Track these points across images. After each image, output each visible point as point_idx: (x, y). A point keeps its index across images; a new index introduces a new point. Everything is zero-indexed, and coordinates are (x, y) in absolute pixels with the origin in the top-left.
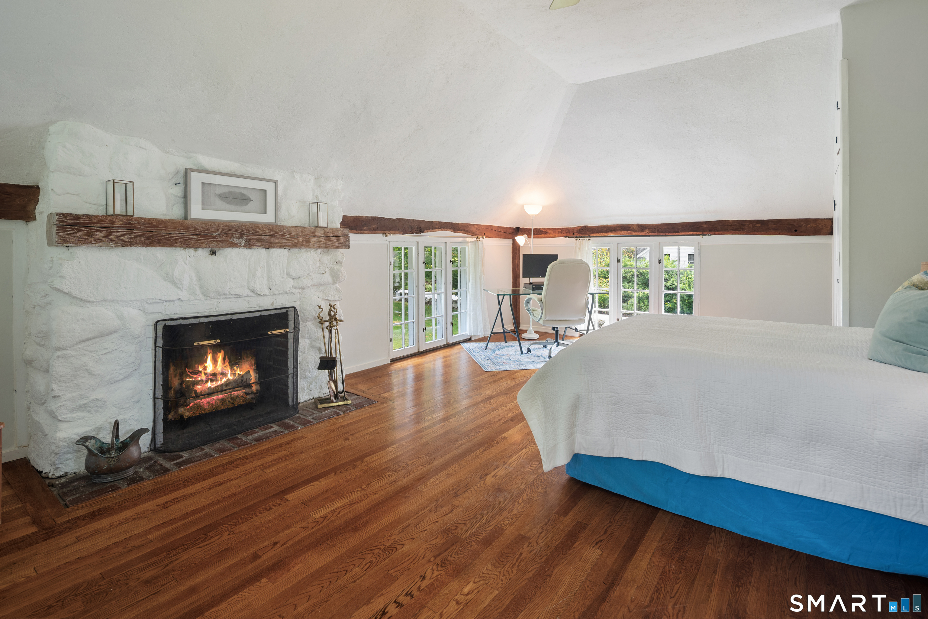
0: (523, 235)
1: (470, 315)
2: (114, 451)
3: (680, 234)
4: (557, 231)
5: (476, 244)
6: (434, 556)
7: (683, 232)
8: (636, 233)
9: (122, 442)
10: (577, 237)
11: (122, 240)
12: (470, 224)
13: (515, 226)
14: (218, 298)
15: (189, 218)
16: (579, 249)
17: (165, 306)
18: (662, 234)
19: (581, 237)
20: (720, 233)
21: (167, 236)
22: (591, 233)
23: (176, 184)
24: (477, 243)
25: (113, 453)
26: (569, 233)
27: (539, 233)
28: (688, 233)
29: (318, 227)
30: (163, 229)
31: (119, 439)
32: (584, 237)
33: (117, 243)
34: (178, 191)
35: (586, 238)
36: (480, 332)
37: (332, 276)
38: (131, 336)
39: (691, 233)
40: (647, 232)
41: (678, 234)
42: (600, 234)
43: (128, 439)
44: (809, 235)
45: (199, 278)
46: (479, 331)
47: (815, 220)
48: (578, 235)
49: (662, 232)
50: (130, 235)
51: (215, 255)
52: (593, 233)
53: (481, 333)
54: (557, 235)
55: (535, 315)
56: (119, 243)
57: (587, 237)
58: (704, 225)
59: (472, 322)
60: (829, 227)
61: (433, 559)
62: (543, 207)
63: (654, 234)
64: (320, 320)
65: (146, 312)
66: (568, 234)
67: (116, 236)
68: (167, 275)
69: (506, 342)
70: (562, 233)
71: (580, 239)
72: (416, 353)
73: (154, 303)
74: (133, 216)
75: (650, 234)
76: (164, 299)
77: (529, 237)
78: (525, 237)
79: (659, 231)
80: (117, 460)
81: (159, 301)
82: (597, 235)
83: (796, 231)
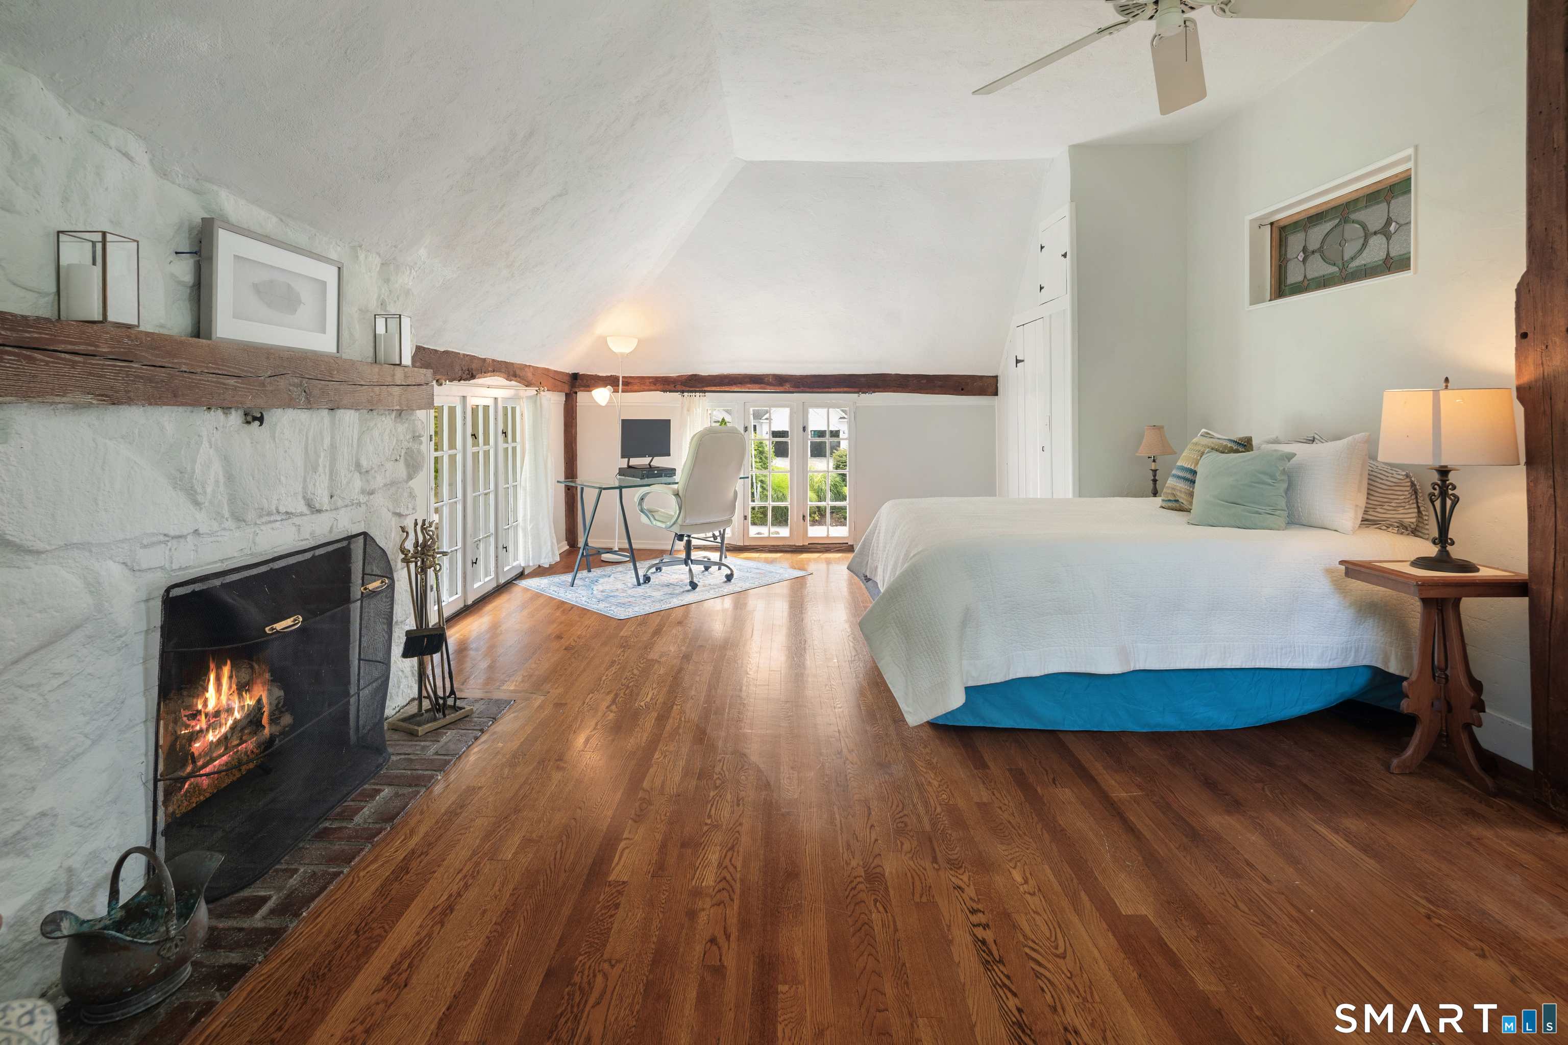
0: (605, 386)
1: (525, 530)
2: (175, 921)
3: (832, 390)
4: (647, 381)
5: (535, 402)
6: (932, 863)
7: (835, 388)
8: (771, 387)
9: (125, 906)
10: (683, 392)
11: (112, 387)
12: (526, 365)
13: (571, 371)
14: (256, 524)
15: (214, 337)
16: (688, 410)
17: (170, 549)
18: (808, 390)
19: (692, 392)
20: (880, 390)
21: (189, 378)
22: (703, 387)
23: (177, 253)
24: (538, 401)
25: (172, 925)
26: (669, 385)
27: (630, 384)
28: (841, 390)
29: (400, 365)
30: (184, 361)
31: (117, 900)
32: (696, 392)
33: (102, 395)
34: (184, 269)
35: (698, 394)
36: (545, 558)
37: (408, 465)
38: (110, 632)
39: (845, 389)
40: (787, 387)
41: (829, 390)
42: (718, 389)
43: (144, 893)
44: (975, 395)
45: (230, 478)
46: (543, 557)
47: (981, 377)
48: (684, 388)
49: (809, 387)
50: (128, 376)
51: (261, 425)
52: (710, 386)
53: (546, 560)
54: (646, 388)
55: (657, 517)
56: (107, 396)
57: (700, 392)
58: (862, 380)
59: (530, 541)
60: (994, 387)
61: (936, 866)
62: (640, 341)
63: (797, 390)
64: (403, 556)
65: (137, 568)
66: (666, 386)
67: (102, 376)
68: (181, 473)
69: (589, 571)
70: (655, 385)
71: (689, 394)
72: (462, 608)
73: (154, 543)
74: (138, 326)
75: (792, 389)
76: (172, 533)
77: (616, 391)
78: (610, 390)
79: (804, 386)
80: (181, 940)
81: (162, 538)
82: (714, 389)
83: (962, 389)
